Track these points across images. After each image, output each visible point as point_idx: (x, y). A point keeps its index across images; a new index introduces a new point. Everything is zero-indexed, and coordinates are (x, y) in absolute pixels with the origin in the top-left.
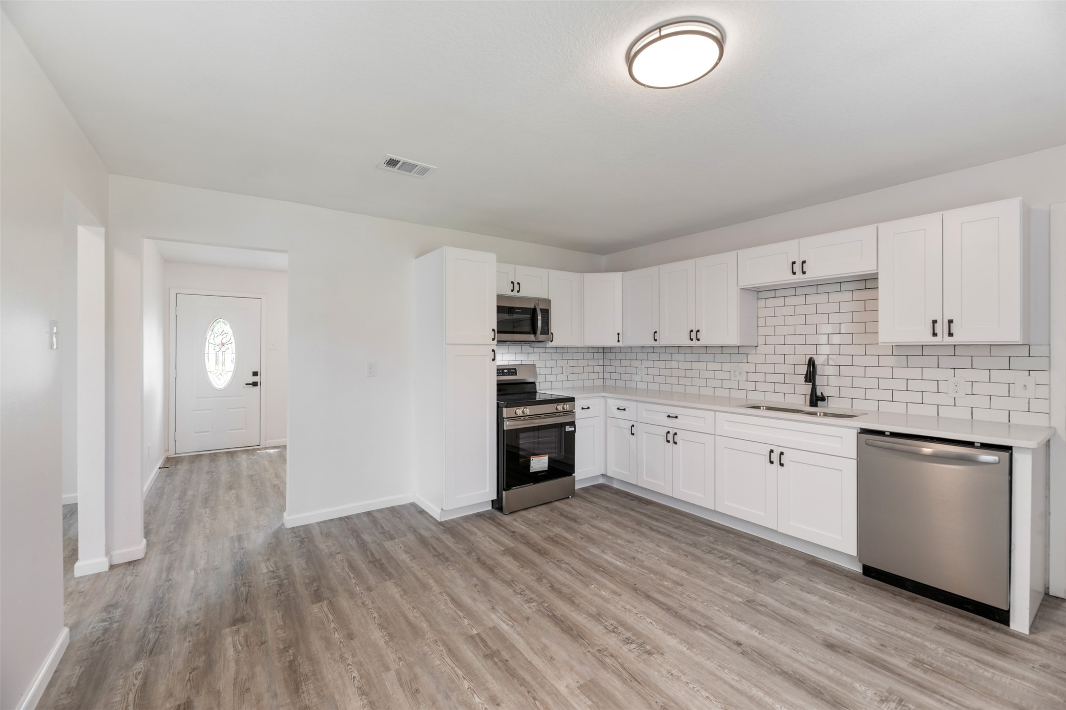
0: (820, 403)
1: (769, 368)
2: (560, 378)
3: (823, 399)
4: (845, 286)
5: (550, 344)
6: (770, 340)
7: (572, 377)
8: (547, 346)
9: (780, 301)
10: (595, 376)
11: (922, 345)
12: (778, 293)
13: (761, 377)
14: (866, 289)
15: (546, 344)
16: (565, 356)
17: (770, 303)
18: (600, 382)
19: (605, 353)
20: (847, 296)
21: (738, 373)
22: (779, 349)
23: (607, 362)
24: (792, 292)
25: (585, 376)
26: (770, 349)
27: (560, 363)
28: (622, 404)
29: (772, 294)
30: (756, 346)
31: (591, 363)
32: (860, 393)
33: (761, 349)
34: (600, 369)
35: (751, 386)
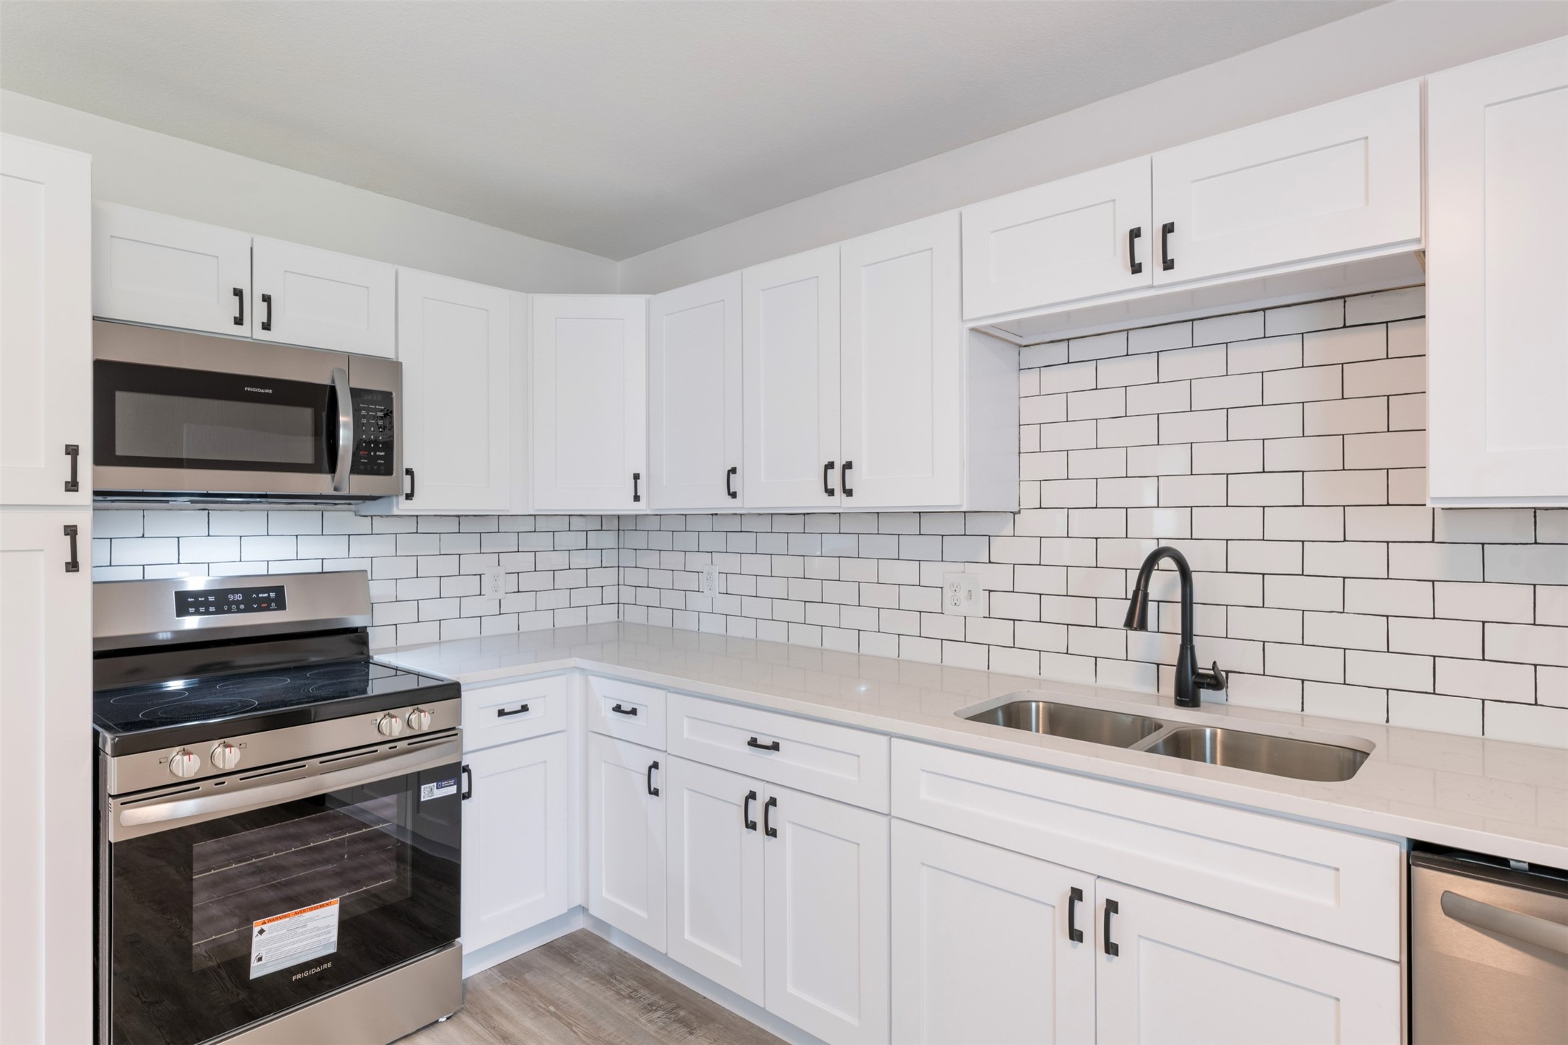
0: (1205, 694)
1: (1051, 580)
2: (471, 607)
3: (1216, 682)
4: (1277, 321)
5: (403, 506)
6: (1053, 494)
7: (511, 603)
8: (396, 512)
9: (1083, 375)
10: (593, 596)
11: (1535, 509)
12: (1078, 350)
13: (1026, 606)
14: (1345, 326)
15: (391, 508)
16: (490, 543)
17: (1054, 379)
18: (609, 614)
19: (621, 532)
20: (1287, 352)
21: (962, 594)
22: (1081, 523)
23: (627, 558)
24: (1117, 344)
25: (560, 598)
26: (1057, 522)
27: (470, 564)
28: (629, 697)
29: (1059, 352)
30: (1014, 513)
31: (579, 559)
32: (1327, 665)
33: (1029, 522)
34: (609, 576)
35: (1001, 632)
